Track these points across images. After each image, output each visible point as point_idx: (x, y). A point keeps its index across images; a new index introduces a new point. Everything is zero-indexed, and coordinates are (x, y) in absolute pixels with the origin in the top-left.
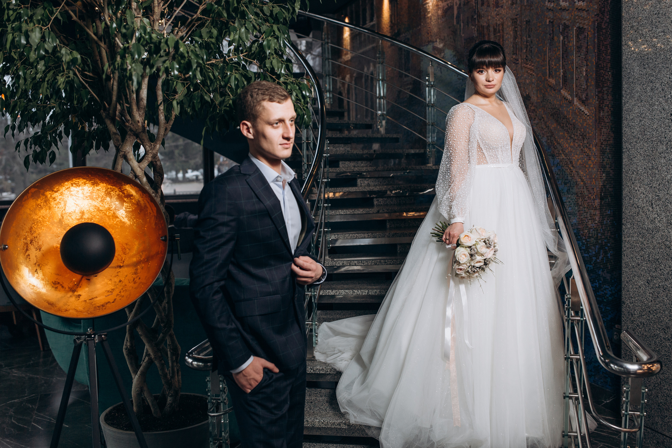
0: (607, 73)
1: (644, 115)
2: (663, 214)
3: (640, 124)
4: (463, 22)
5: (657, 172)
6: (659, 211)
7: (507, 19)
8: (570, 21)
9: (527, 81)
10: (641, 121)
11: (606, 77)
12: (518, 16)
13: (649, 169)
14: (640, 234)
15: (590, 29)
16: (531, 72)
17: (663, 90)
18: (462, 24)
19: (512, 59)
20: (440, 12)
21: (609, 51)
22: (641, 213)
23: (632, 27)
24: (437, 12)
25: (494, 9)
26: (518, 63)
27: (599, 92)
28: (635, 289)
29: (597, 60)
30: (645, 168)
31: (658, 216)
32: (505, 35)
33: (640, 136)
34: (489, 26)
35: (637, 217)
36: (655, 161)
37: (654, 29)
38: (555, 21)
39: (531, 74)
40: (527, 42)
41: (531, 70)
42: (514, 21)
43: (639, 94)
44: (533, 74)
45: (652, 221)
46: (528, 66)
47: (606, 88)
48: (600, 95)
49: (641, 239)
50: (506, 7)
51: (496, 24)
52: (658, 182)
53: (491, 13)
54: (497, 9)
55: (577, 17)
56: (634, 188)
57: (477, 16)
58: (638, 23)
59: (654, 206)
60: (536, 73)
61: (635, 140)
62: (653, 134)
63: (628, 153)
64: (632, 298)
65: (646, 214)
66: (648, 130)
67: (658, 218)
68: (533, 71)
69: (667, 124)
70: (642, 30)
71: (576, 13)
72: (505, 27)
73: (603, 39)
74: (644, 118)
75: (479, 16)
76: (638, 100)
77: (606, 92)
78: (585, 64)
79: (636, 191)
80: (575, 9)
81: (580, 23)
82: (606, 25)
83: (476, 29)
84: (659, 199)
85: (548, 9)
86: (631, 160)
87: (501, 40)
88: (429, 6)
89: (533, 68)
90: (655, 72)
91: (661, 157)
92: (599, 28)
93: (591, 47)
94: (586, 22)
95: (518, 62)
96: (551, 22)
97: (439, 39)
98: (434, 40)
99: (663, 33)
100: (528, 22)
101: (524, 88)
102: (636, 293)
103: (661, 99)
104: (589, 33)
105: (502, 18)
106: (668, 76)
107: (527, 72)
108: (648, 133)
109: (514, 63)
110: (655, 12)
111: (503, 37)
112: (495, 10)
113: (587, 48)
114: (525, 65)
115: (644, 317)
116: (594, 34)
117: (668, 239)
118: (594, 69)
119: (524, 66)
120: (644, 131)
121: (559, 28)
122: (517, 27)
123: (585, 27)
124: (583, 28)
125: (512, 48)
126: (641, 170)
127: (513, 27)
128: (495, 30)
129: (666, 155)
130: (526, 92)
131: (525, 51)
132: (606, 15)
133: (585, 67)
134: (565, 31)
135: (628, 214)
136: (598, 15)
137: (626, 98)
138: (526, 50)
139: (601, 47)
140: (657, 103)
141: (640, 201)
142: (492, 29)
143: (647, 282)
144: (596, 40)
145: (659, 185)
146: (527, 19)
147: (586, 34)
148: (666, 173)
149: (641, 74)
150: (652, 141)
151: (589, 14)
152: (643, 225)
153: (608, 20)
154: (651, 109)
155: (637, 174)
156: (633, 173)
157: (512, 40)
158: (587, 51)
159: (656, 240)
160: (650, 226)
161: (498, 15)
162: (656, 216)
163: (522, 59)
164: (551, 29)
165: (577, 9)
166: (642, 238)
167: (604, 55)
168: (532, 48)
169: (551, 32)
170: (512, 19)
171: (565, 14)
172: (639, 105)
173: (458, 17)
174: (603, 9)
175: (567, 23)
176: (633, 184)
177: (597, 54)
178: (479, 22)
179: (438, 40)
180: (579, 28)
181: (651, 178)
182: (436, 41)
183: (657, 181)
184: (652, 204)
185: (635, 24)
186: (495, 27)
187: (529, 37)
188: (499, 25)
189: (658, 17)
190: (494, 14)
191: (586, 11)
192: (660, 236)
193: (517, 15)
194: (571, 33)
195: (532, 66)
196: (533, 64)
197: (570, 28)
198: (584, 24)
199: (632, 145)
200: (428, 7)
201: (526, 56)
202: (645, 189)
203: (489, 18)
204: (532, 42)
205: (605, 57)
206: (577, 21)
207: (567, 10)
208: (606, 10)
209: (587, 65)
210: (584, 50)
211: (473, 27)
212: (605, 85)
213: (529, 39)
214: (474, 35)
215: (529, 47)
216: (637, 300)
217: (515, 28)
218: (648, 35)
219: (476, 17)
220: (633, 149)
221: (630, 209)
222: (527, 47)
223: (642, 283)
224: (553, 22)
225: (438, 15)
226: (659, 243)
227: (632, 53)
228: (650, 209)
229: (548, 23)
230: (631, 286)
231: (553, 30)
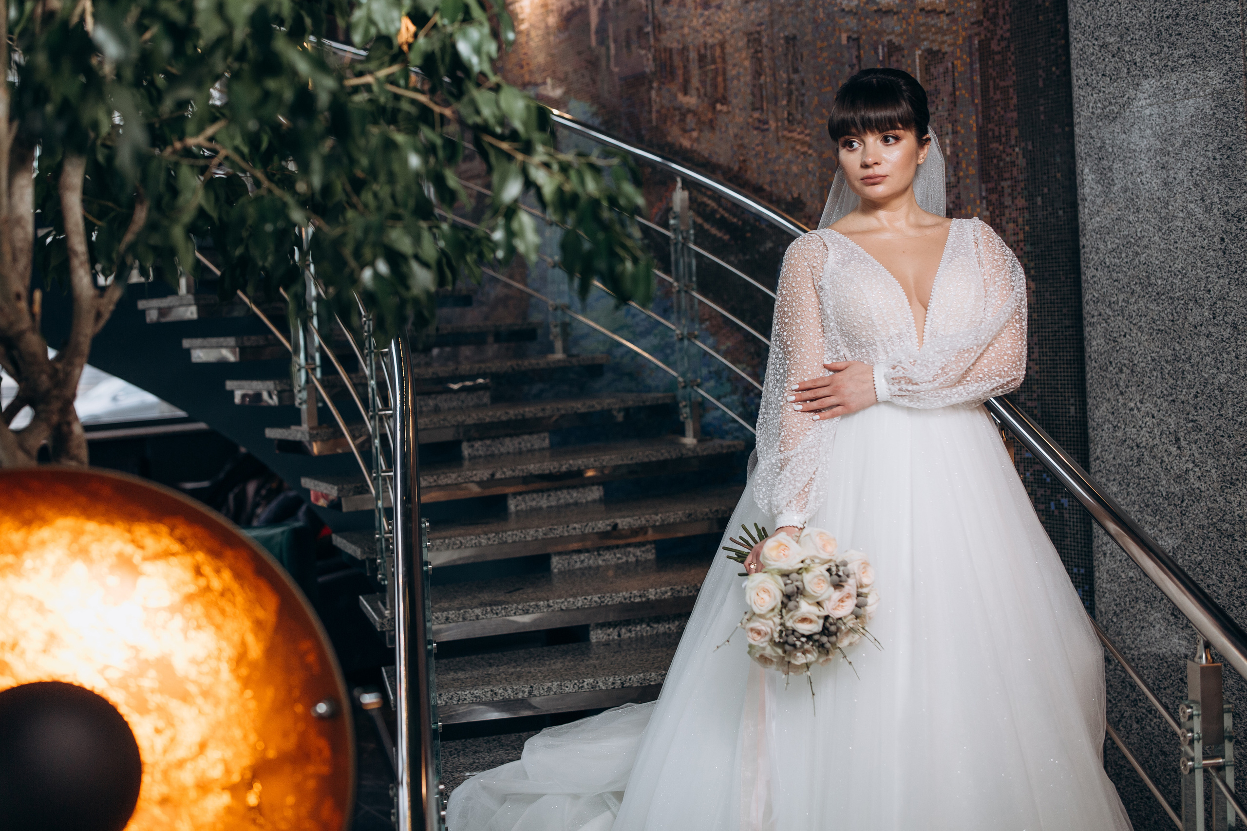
0: (1009, 150)
1: (1145, 242)
2: (1210, 461)
3: (1137, 261)
4: (615, 41)
5: (1187, 367)
6: (1196, 455)
7: (733, 33)
8: (905, 37)
9: (795, 169)
10: (1137, 254)
11: (1008, 159)
12: (763, 27)
13: (1167, 362)
14: (1147, 506)
15: (958, 54)
16: (805, 149)
17: (1196, 185)
18: (612, 46)
19: (750, 120)
20: (552, 20)
21: (1014, 101)
22: (1147, 458)
23: (1105, 46)
24: (544, 20)
25: (699, 11)
26: (767, 130)
27: (990, 191)
28: (1138, 630)
29: (980, 120)
30: (1153, 360)
31: (1197, 466)
32: (730, 67)
33: (1138, 289)
34: (685, 49)
35: (1137, 470)
36: (1180, 344)
37: (1166, 49)
38: (864, 37)
39: (804, 153)
40: (790, 82)
41: (803, 143)
42: (753, 39)
43: (1128, 194)
44: (810, 152)
45: (1180, 478)
46: (795, 135)
47: (1009, 183)
48: (994, 197)
49: (1150, 519)
50: (729, 8)
51: (705, 44)
52: (1193, 391)
53: (691, 21)
54: (706, 13)
55: (922, 29)
56: (1125, 404)
57: (654, 29)
58: (1121, 37)
59: (1183, 443)
60: (816, 151)
61: (1122, 297)
62: (1172, 284)
63: (1105, 325)
64: (1131, 649)
65: (1162, 462)
66: (1159, 275)
67: (1197, 469)
68: (810, 146)
69: (1212, 262)
70: (1131, 53)
71: (921, 19)
72: (729, 50)
73: (994, 74)
74: (1146, 247)
75: (659, 27)
76: (1127, 207)
77: (1008, 191)
78: (950, 130)
79: (1131, 410)
80: (917, 11)
81: (933, 41)
82: (1004, 44)
83: (650, 56)
84: (1198, 429)
85: (843, 10)
86: (1114, 341)
87: (720, 79)
88: (521, 7)
89: (807, 139)
90: (1173, 145)
91: (1199, 335)
92: (985, 53)
93: (963, 93)
94: (946, 38)
95: (766, 127)
96: (854, 40)
97: (553, 78)
98: (539, 81)
99: (1190, 60)
100: (791, 40)
101: (786, 183)
102: (1142, 638)
103: (1192, 206)
104: (958, 63)
105: (720, 31)
106: (1210, 154)
107: (793, 148)
108: (1160, 282)
109: (757, 128)
110: (1166, 14)
111: (724, 73)
112: (702, 15)
113: (953, 94)
114: (786, 133)
115: (1168, 691)
116: (971, 64)
117: (1227, 517)
118: (975, 141)
119: (784, 136)
120: (1148, 277)
121: (877, 53)
122: (761, 51)
123: (946, 48)
124: (939, 51)
125: (751, 97)
126: (1143, 365)
127: (752, 50)
128: (702, 58)
129: (1212, 330)
130: (790, 193)
131: (784, 102)
132: (1001, 23)
133: (950, 136)
134: (894, 59)
135: (1112, 462)
136: (979, 23)
137: (1093, 203)
138: (789, 101)
139: (991, 94)
140: (1181, 215)
141: (1143, 432)
142: (693, 55)
143: (1172, 614)
144: (977, 79)
145: (1196, 396)
146: (787, 33)
147: (950, 65)
148: (1215, 371)
149: (1135, 151)
150: (1171, 298)
151: (954, 21)
152: (1153, 486)
153: (1008, 35)
154: (1165, 228)
155: (1132, 371)
156: (1121, 371)
157: (748, 78)
158: (954, 103)
159: (1194, 520)
160: (1176, 489)
161: (710, 24)
162: (1191, 466)
163: (777, 120)
164: (855, 53)
165: (922, 10)
166: (1155, 513)
167: (999, 109)
168: (803, 95)
169: (855, 61)
170: (749, 34)
171: (891, 22)
172: (1131, 218)
173: (602, 31)
174: (992, 10)
175: (896, 40)
176: (1122, 393)
177: (980, 108)
178: (657, 40)
179: (549, 81)
180: (929, 51)
181: (1171, 381)
182: (544, 83)
183: (1190, 387)
184: (1178, 440)
185: (1112, 40)
186: (703, 51)
187: (796, 71)
188: (713, 47)
189: (1176, 24)
190: (696, 23)
191: (948, 15)
192: (1205, 509)
193: (760, 24)
194: (909, 62)
195: (807, 135)
196: (807, 132)
197: (906, 52)
198: (943, 42)
199: (1116, 308)
200: (518, 10)
201: (789, 114)
202: (1156, 405)
203: (686, 30)
204: (803, 83)
205: (1002, 113)
206: (923, 36)
207: (895, 13)
208: (1001, 12)
209: (955, 132)
210: (946, 99)
211: (643, 52)
212: (1007, 175)
213: (796, 77)
214: (647, 70)
215: (796, 93)
216: (1144, 654)
217: (756, 52)
218: (1150, 64)
219: (649, 29)
220: (1120, 318)
221: (1118, 451)
222: (790, 94)
223: (1159, 615)
224: (857, 40)
225: (547, 27)
226: (1202, 527)
227: (1107, 103)
228: (1174, 450)
229: (844, 41)
230: (1126, 624)
231: (858, 57)
